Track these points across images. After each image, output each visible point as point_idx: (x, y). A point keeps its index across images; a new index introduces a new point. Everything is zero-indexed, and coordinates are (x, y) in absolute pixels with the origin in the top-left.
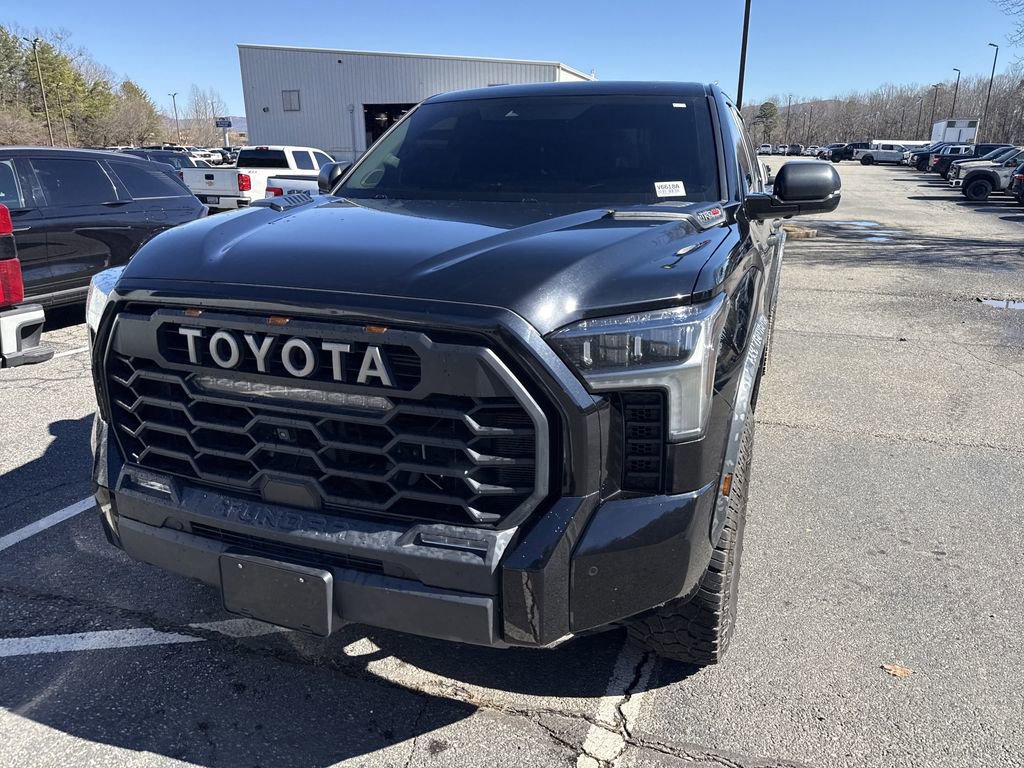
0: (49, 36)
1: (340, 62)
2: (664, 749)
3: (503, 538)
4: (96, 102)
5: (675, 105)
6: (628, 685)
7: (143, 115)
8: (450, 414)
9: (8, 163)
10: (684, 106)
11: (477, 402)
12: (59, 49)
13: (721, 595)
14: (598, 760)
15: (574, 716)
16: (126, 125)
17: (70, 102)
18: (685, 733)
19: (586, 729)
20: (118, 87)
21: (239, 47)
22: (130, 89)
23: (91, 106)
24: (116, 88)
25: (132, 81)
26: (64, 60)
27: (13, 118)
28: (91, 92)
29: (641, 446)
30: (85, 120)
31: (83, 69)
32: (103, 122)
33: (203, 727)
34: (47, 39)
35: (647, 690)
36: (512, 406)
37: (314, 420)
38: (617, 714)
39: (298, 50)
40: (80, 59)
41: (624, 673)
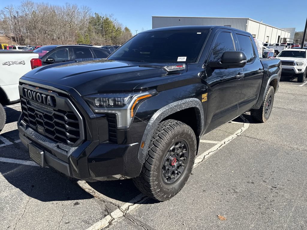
0: (108, 16)
1: (179, 20)
2: (131, 220)
3: (73, 149)
4: (118, 33)
5: (198, 33)
6: (137, 201)
7: (129, 36)
8: (62, 114)
9: (67, 49)
10: (200, 33)
11: (67, 112)
12: (111, 19)
13: (151, 179)
14: (112, 217)
15: (116, 205)
16: (124, 39)
17: (111, 33)
18: (140, 218)
19: (116, 209)
20: (124, 29)
21: (153, 17)
22: (127, 29)
23: (116, 34)
24: (123, 29)
25: (127, 27)
26: (111, 22)
27: (98, 37)
28: (117, 30)
29: (113, 130)
30: (115, 38)
31: (116, 24)
32: (119, 38)
33: (33, 186)
34: (108, 17)
35: (140, 204)
36: (73, 114)
37: (43, 113)
38: (127, 208)
39: (168, 17)
40: (115, 21)
41: (138, 198)
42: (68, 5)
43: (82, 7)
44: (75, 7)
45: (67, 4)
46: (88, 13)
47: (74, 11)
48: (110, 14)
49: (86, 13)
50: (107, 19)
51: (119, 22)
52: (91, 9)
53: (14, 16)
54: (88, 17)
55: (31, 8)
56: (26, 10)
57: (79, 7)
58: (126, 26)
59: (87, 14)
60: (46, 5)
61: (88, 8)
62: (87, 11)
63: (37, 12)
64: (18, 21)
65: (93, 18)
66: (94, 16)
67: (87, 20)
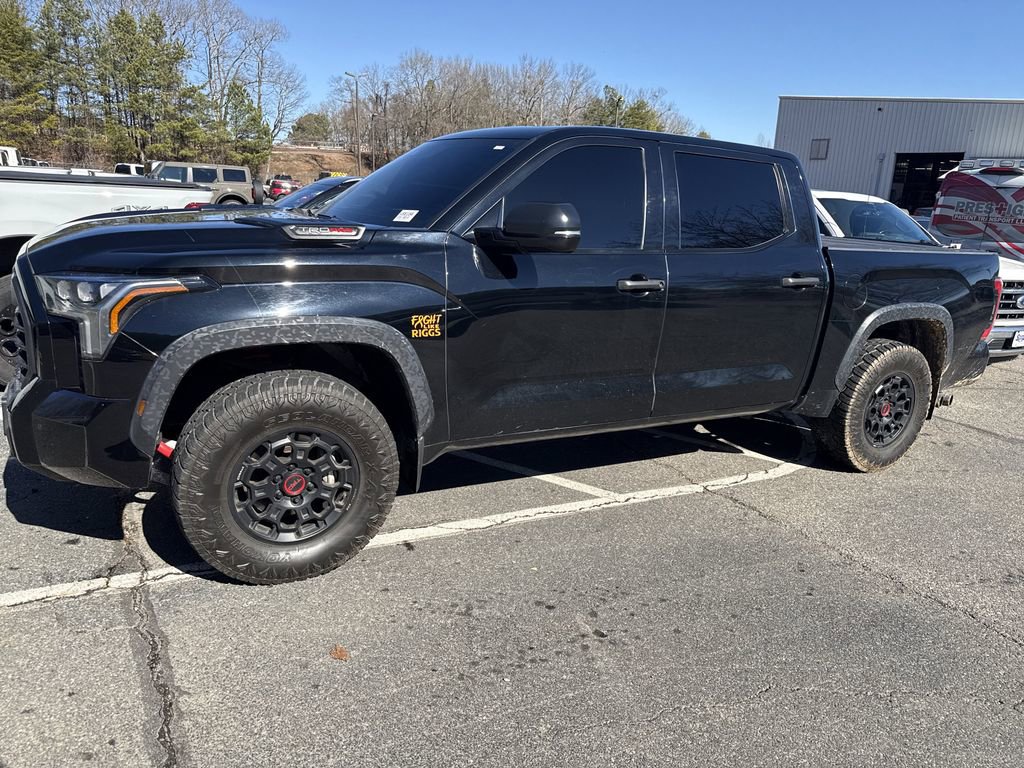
0: (648, 95)
2: (137, 599)
5: (496, 147)
10: (502, 148)
12: (654, 106)
14: (107, 583)
15: (144, 565)
19: (134, 571)
21: (781, 98)
26: (653, 115)
34: (646, 98)
40: (669, 113)
42: (527, 62)
43: (569, 66)
44: (546, 69)
45: (525, 59)
46: (584, 86)
47: (542, 82)
48: (656, 89)
49: (578, 87)
50: (641, 106)
51: (680, 113)
52: (594, 74)
53: (377, 96)
54: (581, 99)
55: (422, 73)
56: (411, 79)
57: (558, 68)
58: (702, 127)
59: (581, 89)
60: (463, 63)
61: (586, 70)
62: (580, 79)
63: (438, 84)
64: (385, 110)
65: (599, 101)
66: (602, 95)
67: (576, 108)
